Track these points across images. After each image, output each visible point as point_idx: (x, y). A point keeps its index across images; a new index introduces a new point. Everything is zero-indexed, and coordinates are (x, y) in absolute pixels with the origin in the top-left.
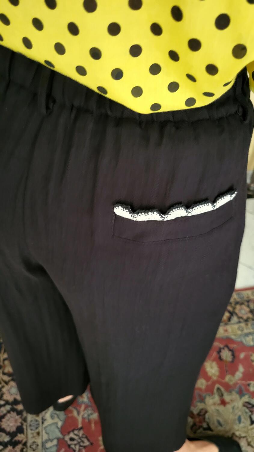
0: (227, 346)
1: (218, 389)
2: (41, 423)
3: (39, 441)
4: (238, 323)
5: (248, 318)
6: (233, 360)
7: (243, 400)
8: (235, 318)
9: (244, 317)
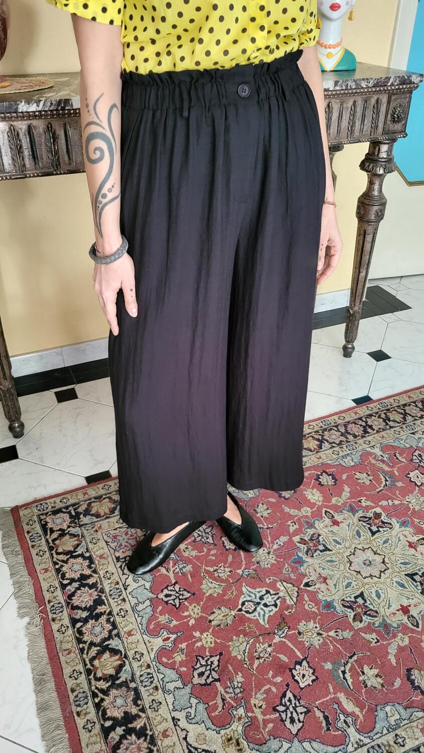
0: (324, 471)
1: (326, 512)
2: (123, 590)
3: (127, 606)
4: (331, 448)
5: (342, 441)
6: (335, 483)
7: (358, 515)
8: (327, 444)
9: (337, 442)
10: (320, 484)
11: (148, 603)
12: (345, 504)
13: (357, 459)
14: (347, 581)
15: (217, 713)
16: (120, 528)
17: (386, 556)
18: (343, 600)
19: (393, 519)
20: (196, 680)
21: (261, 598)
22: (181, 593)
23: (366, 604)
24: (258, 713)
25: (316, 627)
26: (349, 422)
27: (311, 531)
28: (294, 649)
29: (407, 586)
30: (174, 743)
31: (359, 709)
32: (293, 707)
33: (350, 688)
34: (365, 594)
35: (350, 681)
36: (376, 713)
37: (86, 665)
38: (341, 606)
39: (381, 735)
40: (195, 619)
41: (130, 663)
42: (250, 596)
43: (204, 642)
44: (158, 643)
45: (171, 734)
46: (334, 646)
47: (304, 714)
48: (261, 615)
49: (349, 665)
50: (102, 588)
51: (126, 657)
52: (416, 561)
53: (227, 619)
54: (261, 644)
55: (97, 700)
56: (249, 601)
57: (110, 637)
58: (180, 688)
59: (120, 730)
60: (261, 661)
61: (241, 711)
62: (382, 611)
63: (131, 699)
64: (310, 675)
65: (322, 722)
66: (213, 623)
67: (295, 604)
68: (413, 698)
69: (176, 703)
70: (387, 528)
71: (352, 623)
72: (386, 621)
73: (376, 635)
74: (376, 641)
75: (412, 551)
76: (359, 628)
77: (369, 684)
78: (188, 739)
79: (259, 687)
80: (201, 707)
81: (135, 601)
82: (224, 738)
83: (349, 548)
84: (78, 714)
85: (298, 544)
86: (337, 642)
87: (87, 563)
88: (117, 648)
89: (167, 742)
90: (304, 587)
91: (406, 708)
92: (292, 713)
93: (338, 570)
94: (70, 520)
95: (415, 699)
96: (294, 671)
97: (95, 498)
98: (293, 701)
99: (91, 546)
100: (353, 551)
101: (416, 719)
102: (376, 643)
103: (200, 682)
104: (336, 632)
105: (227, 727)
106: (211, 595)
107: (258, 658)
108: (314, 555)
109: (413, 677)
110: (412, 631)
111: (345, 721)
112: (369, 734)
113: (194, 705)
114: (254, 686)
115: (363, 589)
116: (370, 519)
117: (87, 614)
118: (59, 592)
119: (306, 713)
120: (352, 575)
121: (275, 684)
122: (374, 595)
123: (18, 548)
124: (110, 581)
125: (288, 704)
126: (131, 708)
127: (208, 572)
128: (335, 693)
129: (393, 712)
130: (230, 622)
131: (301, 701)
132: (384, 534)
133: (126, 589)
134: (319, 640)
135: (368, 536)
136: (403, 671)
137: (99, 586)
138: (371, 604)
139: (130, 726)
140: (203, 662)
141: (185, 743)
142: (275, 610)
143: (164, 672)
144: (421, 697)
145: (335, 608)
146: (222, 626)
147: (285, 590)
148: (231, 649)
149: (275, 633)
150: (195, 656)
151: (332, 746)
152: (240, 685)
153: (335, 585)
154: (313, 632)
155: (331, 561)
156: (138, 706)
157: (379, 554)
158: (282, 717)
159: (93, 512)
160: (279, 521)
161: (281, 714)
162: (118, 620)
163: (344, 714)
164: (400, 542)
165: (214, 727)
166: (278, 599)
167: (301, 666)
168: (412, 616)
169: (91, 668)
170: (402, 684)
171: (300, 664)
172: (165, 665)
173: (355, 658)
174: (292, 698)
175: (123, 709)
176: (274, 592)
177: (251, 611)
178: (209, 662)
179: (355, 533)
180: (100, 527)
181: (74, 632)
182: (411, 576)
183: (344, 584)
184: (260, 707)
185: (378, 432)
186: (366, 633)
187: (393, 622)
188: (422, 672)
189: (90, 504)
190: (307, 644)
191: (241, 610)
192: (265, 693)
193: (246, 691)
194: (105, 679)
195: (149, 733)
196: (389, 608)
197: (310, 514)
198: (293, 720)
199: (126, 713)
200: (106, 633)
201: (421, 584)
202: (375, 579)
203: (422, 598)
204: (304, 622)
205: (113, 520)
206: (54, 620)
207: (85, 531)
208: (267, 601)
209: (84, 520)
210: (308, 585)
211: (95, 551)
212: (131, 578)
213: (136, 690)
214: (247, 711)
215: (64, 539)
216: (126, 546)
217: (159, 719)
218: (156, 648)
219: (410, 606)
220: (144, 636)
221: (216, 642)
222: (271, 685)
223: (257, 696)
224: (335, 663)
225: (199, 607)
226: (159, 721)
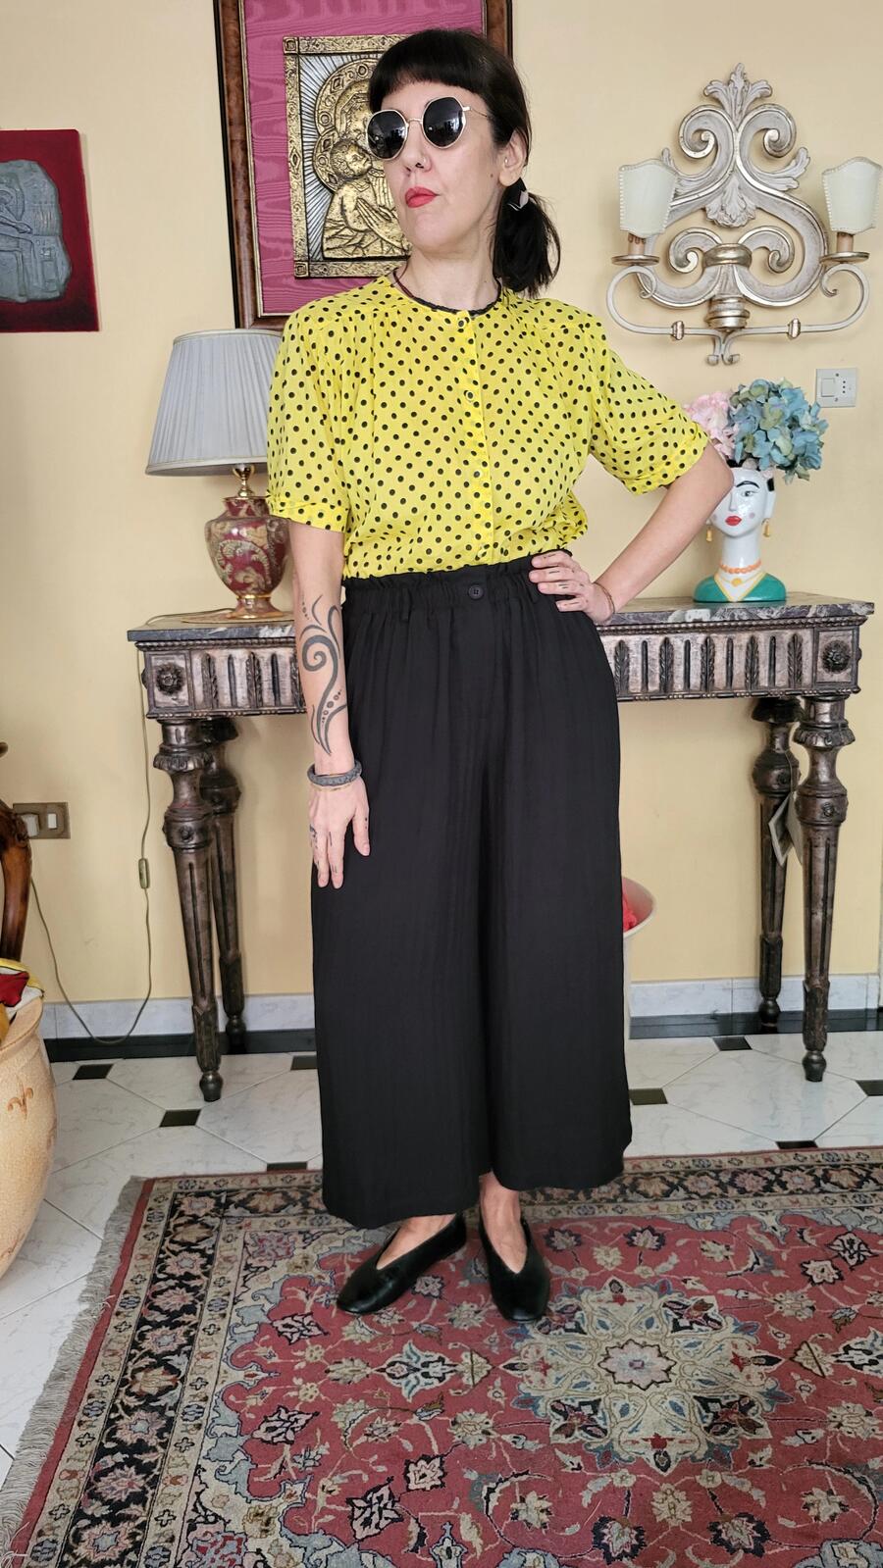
0: (650, 1229)
1: (614, 1282)
2: (230, 1304)
3: (223, 1324)
4: (685, 1199)
5: (711, 1194)
6: (659, 1248)
7: (666, 1298)
8: (681, 1193)
9: (704, 1193)
10: (631, 1244)
11: (254, 1327)
12: (654, 1279)
13: (721, 1222)
14: (584, 1379)
15: (262, 1479)
16: (274, 1231)
17: (679, 1363)
18: (559, 1401)
19: (727, 1318)
20: (260, 1434)
21: (425, 1365)
22: (309, 1327)
23: (595, 1417)
24: (321, 1499)
25: (487, 1423)
26: (745, 1171)
27: (566, 1301)
28: (433, 1439)
29: (686, 1413)
30: (180, 1495)
31: (482, 1542)
32: (379, 1507)
33: (487, 1512)
34: (602, 1403)
35: (493, 1502)
37: (125, 1373)
38: (549, 1407)
40: (308, 1363)
41: (183, 1390)
42: (409, 1357)
43: (302, 1393)
44: (238, 1376)
45: (183, 1483)
46: (500, 1454)
47: (389, 1521)
48: (411, 1385)
49: (507, 1484)
50: (203, 1296)
51: (183, 1380)
52: (728, 1384)
53: (354, 1375)
54: (384, 1419)
55: (113, 1416)
56: (404, 1363)
57: (177, 1352)
58: (230, 1436)
59: (119, 1457)
60: (371, 1439)
61: (299, 1488)
62: (616, 1432)
63: (157, 1428)
64: (435, 1478)
65: (410, 1539)
66: (330, 1375)
67: (474, 1385)
68: (585, 1558)
69: (215, 1451)
70: (707, 1328)
71: (551, 1433)
72: (612, 1447)
73: (582, 1460)
74: (575, 1466)
75: (734, 1369)
76: (558, 1444)
77: (523, 1516)
78: (201, 1496)
79: (342, 1469)
80: (246, 1466)
81: (239, 1320)
82: (252, 1510)
83: (618, 1337)
84: (80, 1424)
86: (507, 1450)
87: (204, 1261)
88: (177, 1367)
89: (173, 1489)
90: (503, 1367)
92: (372, 1514)
93: (577, 1360)
94: (212, 1207)
95: (589, 1559)
96: (412, 1467)
97: (264, 1189)
98: (385, 1500)
99: (221, 1242)
100: (622, 1343)
102: (573, 1469)
103: (264, 1437)
104: (514, 1437)
105: (265, 1499)
106: (351, 1341)
107: (367, 1435)
108: (551, 1332)
109: (606, 1531)
110: (651, 1472)
111: (449, 1548)
113: (236, 1461)
114: (337, 1464)
115: (602, 1397)
116: (685, 1307)
117: (164, 1319)
118: (145, 1286)
119: (393, 1520)
120: (597, 1373)
121: (371, 1473)
122: (616, 1410)
123: (127, 1226)
124: (218, 1289)
125: (375, 1501)
126: (151, 1437)
128: (457, 1511)
129: (537, 1563)
130: (356, 1380)
131: (396, 1505)
132: (699, 1333)
133: (234, 1304)
134: (480, 1440)
135: (665, 1330)
136: (594, 1516)
137: (202, 1292)
138: (604, 1419)
139: (135, 1456)
140: (284, 1416)
141: (195, 1498)
142: (436, 1383)
143: (222, 1412)
144: (601, 1559)
145: (535, 1407)
146: (341, 1382)
147: (470, 1363)
148: (334, 1412)
149: (415, 1413)
150: (277, 1405)
152: (317, 1458)
153: (558, 1379)
154: (478, 1427)
155: (572, 1347)
156: (162, 1438)
157: (667, 1359)
158: (353, 1514)
159: (252, 1204)
161: (356, 1509)
162: (201, 1335)
163: (453, 1539)
164: (718, 1351)
165: (247, 1494)
166: (451, 1372)
167: (428, 1463)
168: (666, 1454)
169: (130, 1379)
170: (578, 1533)
171: (428, 1460)
172: (228, 1404)
173: (524, 1478)
174: (386, 1497)
175: (139, 1436)
176: (451, 1363)
177: (397, 1375)
178: (292, 1419)
179: (644, 1320)
180: (249, 1225)
181: (134, 1335)
182: (704, 1402)
183: (575, 1382)
184: (330, 1492)
185: (792, 1193)
186: (565, 1453)
187: (626, 1452)
188: (627, 1529)
189: (253, 1194)
190: (457, 1439)
191: (383, 1370)
192: (350, 1478)
193: (322, 1467)
194: (139, 1396)
195: (156, 1472)
196: (630, 1432)
197: (584, 1278)
198: (367, 1523)
199: (140, 1441)
200: (175, 1346)
201: (716, 1416)
202: (635, 1389)
203: (702, 1435)
204: (472, 1411)
205: (272, 1220)
206: (118, 1314)
207: (224, 1225)
208: (431, 1370)
209: (233, 1211)
210: (512, 1367)
211: (224, 1250)
212: (250, 1293)
213: (171, 1422)
214: (307, 1489)
215: (191, 1227)
216: (269, 1254)
217: (179, 1461)
218: (228, 1382)
219: (671, 1439)
220: (223, 1364)
221: (318, 1398)
222: (365, 1471)
223: (334, 1478)
224: (485, 1476)
225: (323, 1351)
226: (177, 1464)
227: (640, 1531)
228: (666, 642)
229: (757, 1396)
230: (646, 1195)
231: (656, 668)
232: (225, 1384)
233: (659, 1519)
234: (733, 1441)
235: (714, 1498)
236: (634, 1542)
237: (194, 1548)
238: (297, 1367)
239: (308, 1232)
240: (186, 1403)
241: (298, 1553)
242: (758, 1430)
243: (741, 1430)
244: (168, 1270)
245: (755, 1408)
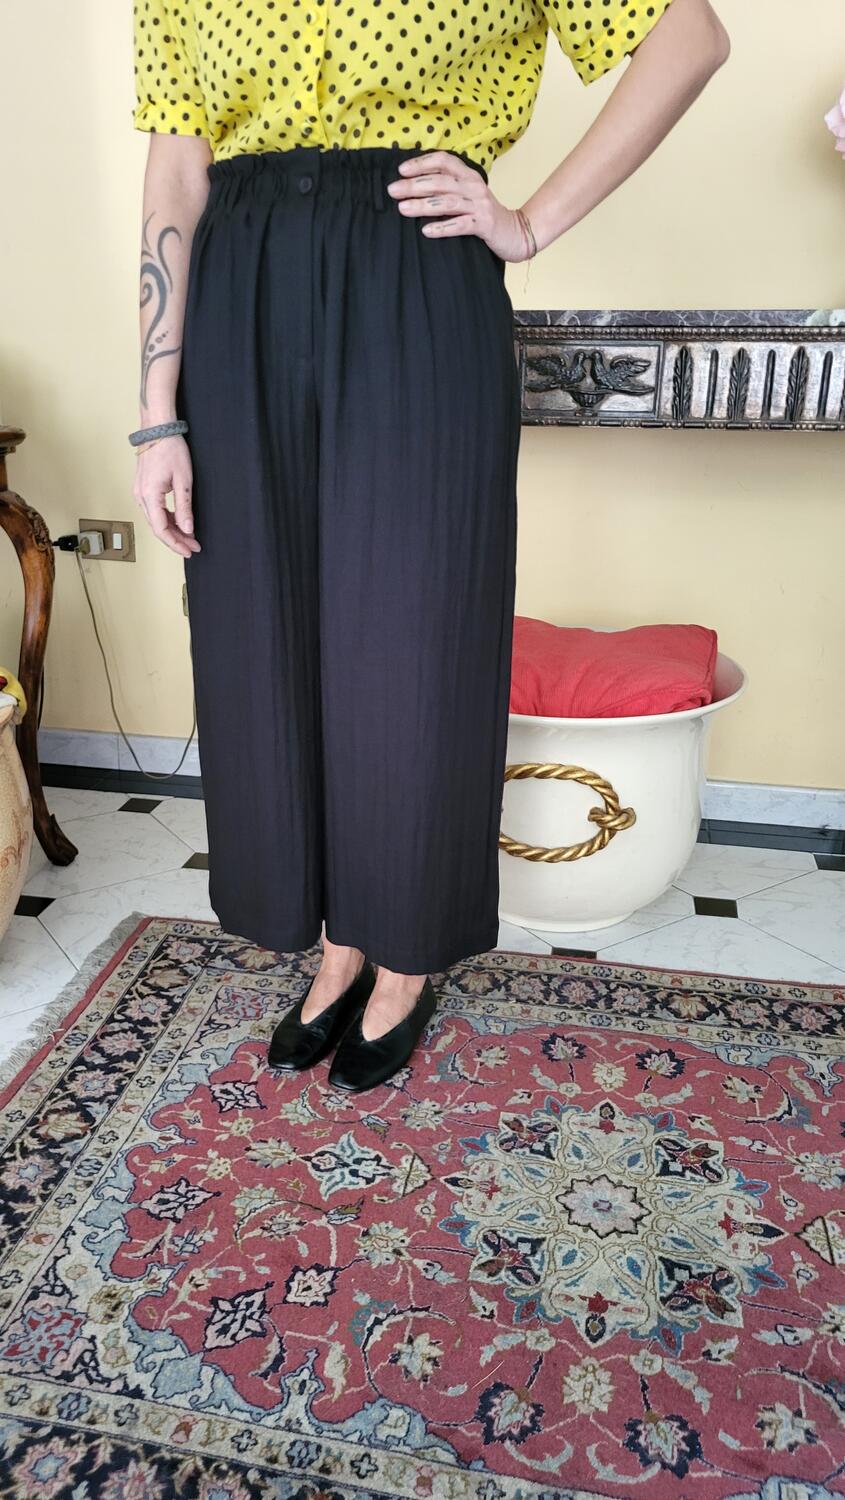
0: (668, 1051)
1: (607, 1106)
2: (176, 1058)
3: (160, 1078)
4: (724, 1026)
5: (758, 1024)
6: (674, 1075)
7: (664, 1134)
8: (721, 1018)
9: (748, 1022)
10: (641, 1066)
11: (191, 1087)
12: (654, 1110)
13: (760, 1059)
14: (532, 1211)
15: (130, 1256)
16: (253, 990)
17: (653, 1215)
18: (494, 1232)
19: (731, 1171)
20: (150, 1205)
21: (358, 1161)
22: (248, 1097)
23: (531, 1258)
24: (184, 1292)
25: (403, 1241)
26: (807, 1004)
27: (544, 1118)
28: (334, 1248)
29: (644, 1275)
30: (38, 1255)
31: (344, 1382)
32: (245, 1315)
33: (364, 1347)
34: (545, 1244)
35: (376, 1336)
36: (367, 1405)
37: (39, 1113)
38: (481, 1236)
39: (342, 1438)
40: (231, 1136)
41: (90, 1141)
42: (343, 1149)
43: (211, 1167)
44: (152, 1136)
45: (46, 1243)
46: (404, 1280)
47: (250, 1333)
48: (333, 1181)
49: (400, 1318)
50: (152, 1044)
51: (93, 1131)
52: (708, 1250)
53: (275, 1158)
54: (289, 1214)
55: (6, 1156)
56: (335, 1155)
57: (100, 1100)
58: (117, 1200)
60: (266, 1234)
61: (166, 1274)
62: (549, 1282)
63: (46, 1177)
64: (321, 1293)
65: (263, 1360)
66: (249, 1153)
67: (404, 1195)
68: (460, 1428)
69: (94, 1214)
70: (703, 1178)
71: (472, 1268)
72: (540, 1300)
73: (498, 1307)
74: (487, 1313)
75: (721, 1233)
76: (477, 1282)
77: (404, 1361)
78: (59, 1262)
79: (221, 1262)
80: (120, 1237)
81: (178, 1077)
82: (105, 1289)
83: (590, 1170)
85: (501, 1124)
86: (414, 1278)
87: (168, 1009)
88: (94, 1115)
89: (33, 1248)
90: (446, 1179)
91: (428, 1432)
92: (234, 1321)
93: (533, 1188)
94: (199, 954)
95: (464, 1431)
96: (300, 1275)
98: (254, 1308)
99: (193, 992)
100: (592, 1178)
101: (429, 1457)
102: (483, 1316)
103: (151, 1209)
104: (428, 1264)
105: (125, 1279)
106: (287, 1120)
107: (264, 1229)
108: (514, 1151)
109: (496, 1401)
110: (575, 1338)
111: (304, 1381)
112: (321, 1424)
114: (218, 1256)
115: (549, 1236)
116: (683, 1149)
117: (102, 1062)
118: (97, 1025)
119: (255, 1334)
120: (552, 1207)
121: (251, 1273)
122: (559, 1256)
123: (107, 961)
124: (170, 1040)
125: (242, 1306)
126: (35, 1187)
127: (314, 1091)
128: (332, 1338)
129: (400, 1423)
130: (275, 1164)
131: (265, 1316)
132: (691, 1183)
133: (180, 1058)
134: (387, 1259)
135: (650, 1171)
136: (487, 1380)
137: (153, 1040)
138: (541, 1263)
139: (11, 1204)
140: (182, 1189)
141: (52, 1263)
142: (362, 1184)
143: (119, 1172)
144: (479, 1435)
145: (465, 1233)
146: (258, 1163)
147: (408, 1169)
148: (238, 1196)
149: (326, 1214)
150: (181, 1176)
151: (245, 1399)
152: (198, 1244)
153: (503, 1206)
154: (390, 1244)
155: (533, 1172)
156: (45, 1189)
157: (642, 1206)
158: (212, 1317)
159: (239, 958)
160: (504, 1082)
161: (218, 1312)
162: (133, 1086)
163: (313, 1371)
164: (708, 1209)
165: (107, 1269)
166: (384, 1174)
167: (319, 1275)
168: (602, 1321)
169: (41, 1120)
170: (463, 1397)
171: (320, 1270)
172: (129, 1165)
173: (421, 1315)
174: (257, 1305)
175: (23, 1182)
176: (388, 1164)
177: (322, 1167)
178: (190, 1195)
179: (628, 1156)
180: (229, 979)
181: (65, 1073)
182: (670, 1267)
183: (522, 1212)
184: (197, 1286)
186: (480, 1294)
187: (553, 1308)
188: (523, 1405)
189: (247, 948)
190: (361, 1252)
191: (309, 1159)
192: (225, 1274)
193: (201, 1255)
194: (41, 1139)
195: (23, 1225)
196: (567, 1285)
197: (573, 1095)
198: (224, 1330)
199: (22, 1188)
200: (102, 1093)
201: (680, 1286)
202: (591, 1234)
203: (654, 1307)
204: (390, 1224)
205: (255, 977)
206: (58, 1049)
207: (204, 974)
208: (362, 1169)
209: (218, 962)
210: (454, 1182)
211: (193, 1000)
212: (201, 1050)
213: (63, 1172)
214: (173, 1278)
215: (170, 972)
216: (237, 1013)
217: (53, 1217)
218: (140, 1141)
219: (615, 1304)
220: (143, 1120)
221: (227, 1177)
222: (245, 1269)
223: (208, 1271)
224: (378, 1302)
225: (252, 1126)
226: (49, 1220)
227: (539, 1410)
228: (801, 353)
229: (740, 1271)
230: (677, 1014)
231: (782, 387)
232: (136, 1142)
233: (567, 1400)
234: (691, 1322)
235: (645, 1388)
236: (527, 1423)
237: (27, 1320)
238: (218, 1138)
239: (287, 996)
240: (86, 1156)
241: (135, 1349)
242: (727, 1314)
243: (706, 1310)
244: (128, 1012)
245: (732, 1286)
